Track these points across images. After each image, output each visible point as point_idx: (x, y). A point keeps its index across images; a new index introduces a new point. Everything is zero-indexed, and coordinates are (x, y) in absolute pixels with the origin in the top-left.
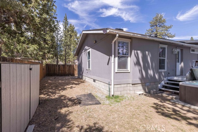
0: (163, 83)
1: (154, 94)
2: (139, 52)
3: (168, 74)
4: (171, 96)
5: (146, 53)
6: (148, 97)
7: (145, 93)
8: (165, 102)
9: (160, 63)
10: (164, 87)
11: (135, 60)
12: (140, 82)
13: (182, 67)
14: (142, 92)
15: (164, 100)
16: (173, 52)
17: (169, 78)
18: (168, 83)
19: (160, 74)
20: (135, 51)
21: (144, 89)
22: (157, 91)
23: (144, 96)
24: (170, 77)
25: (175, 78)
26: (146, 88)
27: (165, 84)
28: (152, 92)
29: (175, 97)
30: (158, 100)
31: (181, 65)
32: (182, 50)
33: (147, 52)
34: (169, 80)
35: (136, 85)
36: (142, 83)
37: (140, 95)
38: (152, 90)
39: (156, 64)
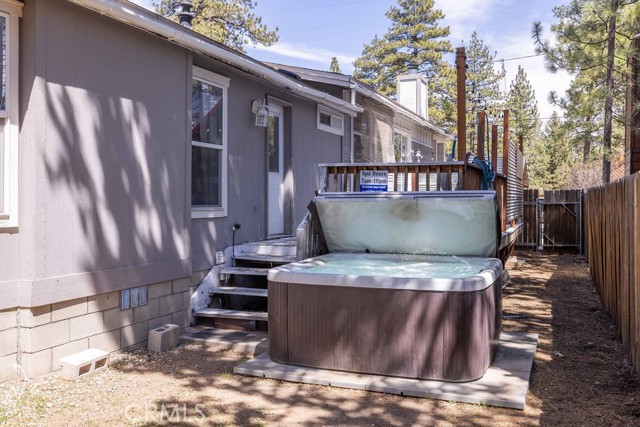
0: (211, 279)
1: (166, 347)
2: (78, 95)
3: (234, 232)
4: (240, 346)
5: (118, 106)
6: (133, 377)
7: (119, 356)
8: (211, 383)
9: (197, 172)
10: (218, 300)
11: (54, 146)
12: (86, 290)
13: (287, 195)
15: (210, 368)
16: (252, 117)
17: (239, 252)
18: (232, 280)
19: (195, 230)
20: (55, 89)
21: (116, 332)
22: (181, 331)
23: (113, 374)
24: (244, 247)
25: (263, 250)
26: (126, 323)
27: (222, 283)
28: (156, 337)
29: (253, 344)
30: (181, 376)
31: (284, 185)
32: (287, 111)
33: (126, 104)
34: (241, 263)
35: (57, 314)
36: (98, 297)
37: (84, 370)
38: (158, 325)
39: (176, 177)
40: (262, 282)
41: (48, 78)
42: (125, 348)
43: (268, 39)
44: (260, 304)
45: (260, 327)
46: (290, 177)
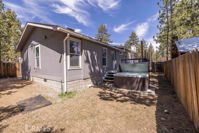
0: (105, 75)
1: (100, 85)
2: (88, 51)
3: (108, 69)
4: (110, 85)
5: (93, 53)
6: (96, 88)
7: (94, 86)
8: (106, 90)
9: (103, 61)
10: (106, 78)
11: (85, 58)
12: (90, 77)
13: (115, 64)
14: (91, 85)
15: (106, 88)
16: (110, 53)
17: (109, 72)
18: (108, 76)
19: (103, 69)
20: (85, 51)
21: (93, 82)
22: (102, 82)
23: (93, 88)
24: (110, 71)
25: (112, 71)
26: (95, 81)
27: (107, 76)
28: (98, 83)
29: (112, 85)
30: (102, 88)
31: (115, 62)
32: (115, 52)
33: (94, 52)
34: (109, 73)
35: (86, 80)
36: (91, 78)
37: (90, 87)
38: (99, 82)
39: (100, 62)
40: (113, 76)
41: (84, 50)
42: (94, 85)
43: (112, 42)
44: (112, 79)
45: (112, 82)
46: (116, 61)
